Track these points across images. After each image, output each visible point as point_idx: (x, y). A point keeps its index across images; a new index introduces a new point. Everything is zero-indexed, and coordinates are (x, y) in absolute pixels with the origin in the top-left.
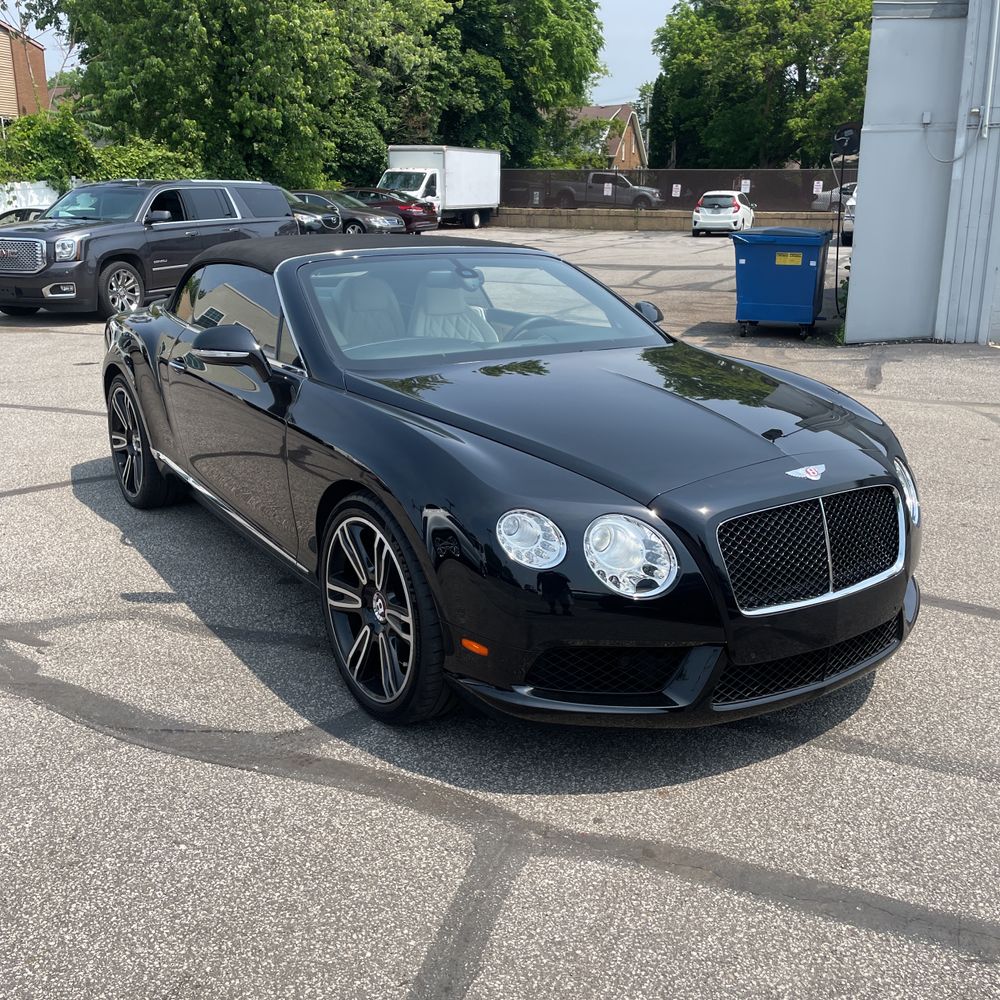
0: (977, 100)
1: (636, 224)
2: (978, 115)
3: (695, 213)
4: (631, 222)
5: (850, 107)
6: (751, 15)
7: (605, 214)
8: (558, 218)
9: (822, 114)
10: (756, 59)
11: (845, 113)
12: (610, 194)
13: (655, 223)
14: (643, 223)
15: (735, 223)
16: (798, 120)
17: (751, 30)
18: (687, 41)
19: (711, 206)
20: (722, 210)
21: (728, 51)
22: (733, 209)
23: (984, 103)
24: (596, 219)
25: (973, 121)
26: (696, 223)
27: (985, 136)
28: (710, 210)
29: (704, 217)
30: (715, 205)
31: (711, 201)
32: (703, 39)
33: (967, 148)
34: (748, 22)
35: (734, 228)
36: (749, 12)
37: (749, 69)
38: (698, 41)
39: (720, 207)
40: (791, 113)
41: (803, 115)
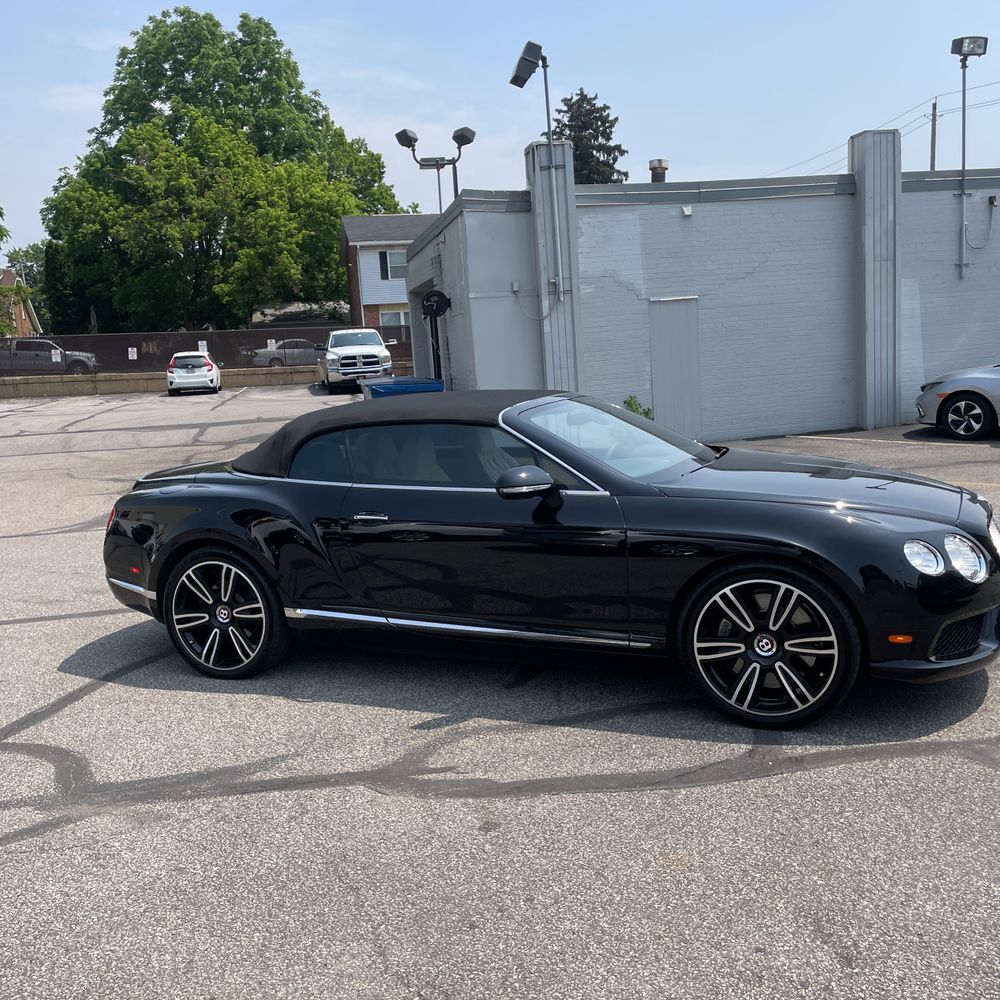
0: (552, 274)
1: (95, 387)
2: (554, 284)
3: (169, 374)
4: (90, 386)
5: (268, 275)
6: (158, 191)
7: (59, 380)
8: (4, 387)
9: (243, 280)
10: (173, 230)
11: (265, 279)
12: (59, 360)
13: (116, 386)
14: (103, 386)
15: (212, 381)
16: (222, 285)
17: (161, 203)
18: (90, 212)
19: (185, 367)
20: (196, 370)
21: (142, 223)
22: (207, 368)
23: (557, 275)
24: (47, 386)
25: (552, 289)
26: (171, 383)
27: (562, 299)
28: (184, 370)
29: (179, 377)
30: (189, 366)
31: (183, 362)
32: (107, 211)
33: (551, 309)
34: (156, 196)
35: (211, 385)
36: (156, 187)
37: (169, 239)
38: (102, 212)
39: (194, 367)
40: (212, 281)
41: (225, 280)
